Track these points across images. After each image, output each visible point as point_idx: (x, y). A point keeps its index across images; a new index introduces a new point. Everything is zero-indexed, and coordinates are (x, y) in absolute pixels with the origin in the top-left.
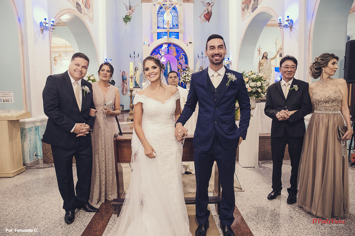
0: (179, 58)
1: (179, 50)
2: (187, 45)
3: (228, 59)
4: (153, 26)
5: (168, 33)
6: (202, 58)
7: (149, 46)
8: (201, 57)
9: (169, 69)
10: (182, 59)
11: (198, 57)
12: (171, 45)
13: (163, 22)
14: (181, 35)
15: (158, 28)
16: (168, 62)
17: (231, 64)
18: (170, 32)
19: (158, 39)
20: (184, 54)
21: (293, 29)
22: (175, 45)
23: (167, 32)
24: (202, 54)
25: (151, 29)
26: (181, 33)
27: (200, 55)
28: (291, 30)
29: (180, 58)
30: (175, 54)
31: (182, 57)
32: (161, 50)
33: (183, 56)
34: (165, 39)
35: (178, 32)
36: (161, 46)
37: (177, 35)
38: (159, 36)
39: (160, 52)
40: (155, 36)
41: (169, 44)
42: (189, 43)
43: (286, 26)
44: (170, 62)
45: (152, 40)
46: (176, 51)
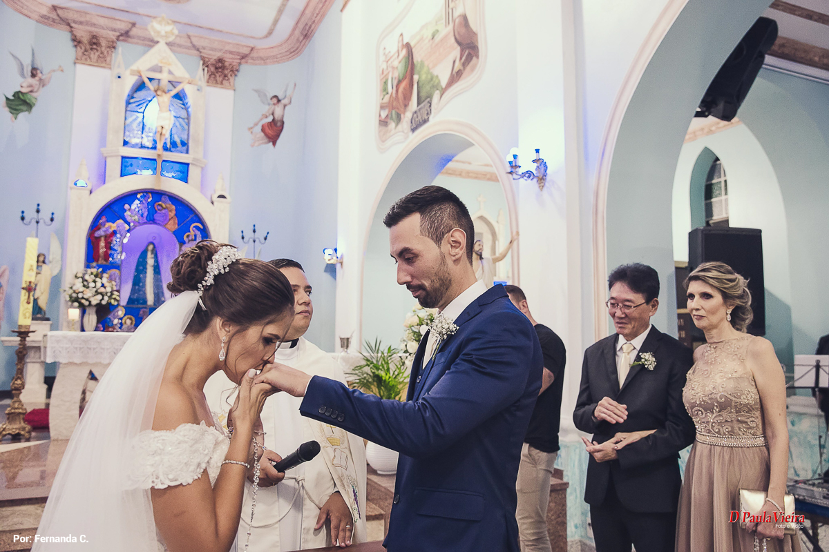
0: (185, 238)
1: (187, 214)
2: (213, 203)
3: (336, 250)
4: (110, 137)
5: (159, 162)
6: (254, 241)
7: (91, 192)
8: (251, 240)
9: (152, 268)
10: (192, 240)
11: (243, 238)
12: (163, 199)
13: (143, 129)
14: (193, 172)
15: (125, 143)
16: (151, 247)
17: (341, 263)
18: (164, 161)
19: (121, 176)
20: (201, 227)
21: (547, 184)
22: (175, 199)
23: (155, 160)
24: (254, 231)
25: (103, 142)
26: (196, 165)
27: (249, 234)
28: (542, 188)
29: (188, 236)
30: (173, 225)
31: (195, 236)
32: (130, 210)
33: (198, 233)
34: (143, 180)
35: (188, 164)
36: (130, 197)
37: (183, 172)
38: (126, 166)
39: (127, 214)
40: (114, 166)
41: (158, 195)
42: (218, 197)
43: (529, 174)
44: (154, 247)
45: (103, 179)
46: (176, 215)
